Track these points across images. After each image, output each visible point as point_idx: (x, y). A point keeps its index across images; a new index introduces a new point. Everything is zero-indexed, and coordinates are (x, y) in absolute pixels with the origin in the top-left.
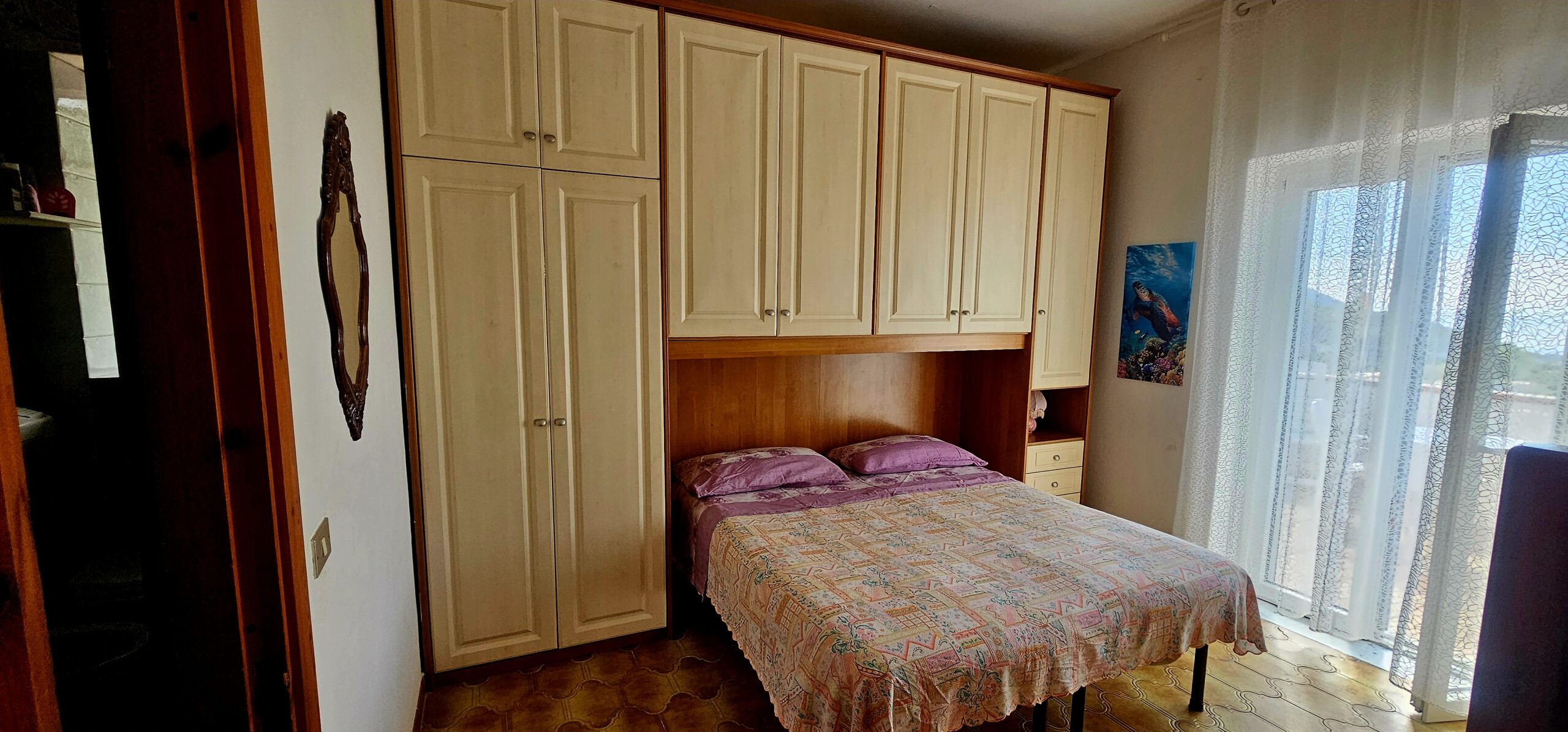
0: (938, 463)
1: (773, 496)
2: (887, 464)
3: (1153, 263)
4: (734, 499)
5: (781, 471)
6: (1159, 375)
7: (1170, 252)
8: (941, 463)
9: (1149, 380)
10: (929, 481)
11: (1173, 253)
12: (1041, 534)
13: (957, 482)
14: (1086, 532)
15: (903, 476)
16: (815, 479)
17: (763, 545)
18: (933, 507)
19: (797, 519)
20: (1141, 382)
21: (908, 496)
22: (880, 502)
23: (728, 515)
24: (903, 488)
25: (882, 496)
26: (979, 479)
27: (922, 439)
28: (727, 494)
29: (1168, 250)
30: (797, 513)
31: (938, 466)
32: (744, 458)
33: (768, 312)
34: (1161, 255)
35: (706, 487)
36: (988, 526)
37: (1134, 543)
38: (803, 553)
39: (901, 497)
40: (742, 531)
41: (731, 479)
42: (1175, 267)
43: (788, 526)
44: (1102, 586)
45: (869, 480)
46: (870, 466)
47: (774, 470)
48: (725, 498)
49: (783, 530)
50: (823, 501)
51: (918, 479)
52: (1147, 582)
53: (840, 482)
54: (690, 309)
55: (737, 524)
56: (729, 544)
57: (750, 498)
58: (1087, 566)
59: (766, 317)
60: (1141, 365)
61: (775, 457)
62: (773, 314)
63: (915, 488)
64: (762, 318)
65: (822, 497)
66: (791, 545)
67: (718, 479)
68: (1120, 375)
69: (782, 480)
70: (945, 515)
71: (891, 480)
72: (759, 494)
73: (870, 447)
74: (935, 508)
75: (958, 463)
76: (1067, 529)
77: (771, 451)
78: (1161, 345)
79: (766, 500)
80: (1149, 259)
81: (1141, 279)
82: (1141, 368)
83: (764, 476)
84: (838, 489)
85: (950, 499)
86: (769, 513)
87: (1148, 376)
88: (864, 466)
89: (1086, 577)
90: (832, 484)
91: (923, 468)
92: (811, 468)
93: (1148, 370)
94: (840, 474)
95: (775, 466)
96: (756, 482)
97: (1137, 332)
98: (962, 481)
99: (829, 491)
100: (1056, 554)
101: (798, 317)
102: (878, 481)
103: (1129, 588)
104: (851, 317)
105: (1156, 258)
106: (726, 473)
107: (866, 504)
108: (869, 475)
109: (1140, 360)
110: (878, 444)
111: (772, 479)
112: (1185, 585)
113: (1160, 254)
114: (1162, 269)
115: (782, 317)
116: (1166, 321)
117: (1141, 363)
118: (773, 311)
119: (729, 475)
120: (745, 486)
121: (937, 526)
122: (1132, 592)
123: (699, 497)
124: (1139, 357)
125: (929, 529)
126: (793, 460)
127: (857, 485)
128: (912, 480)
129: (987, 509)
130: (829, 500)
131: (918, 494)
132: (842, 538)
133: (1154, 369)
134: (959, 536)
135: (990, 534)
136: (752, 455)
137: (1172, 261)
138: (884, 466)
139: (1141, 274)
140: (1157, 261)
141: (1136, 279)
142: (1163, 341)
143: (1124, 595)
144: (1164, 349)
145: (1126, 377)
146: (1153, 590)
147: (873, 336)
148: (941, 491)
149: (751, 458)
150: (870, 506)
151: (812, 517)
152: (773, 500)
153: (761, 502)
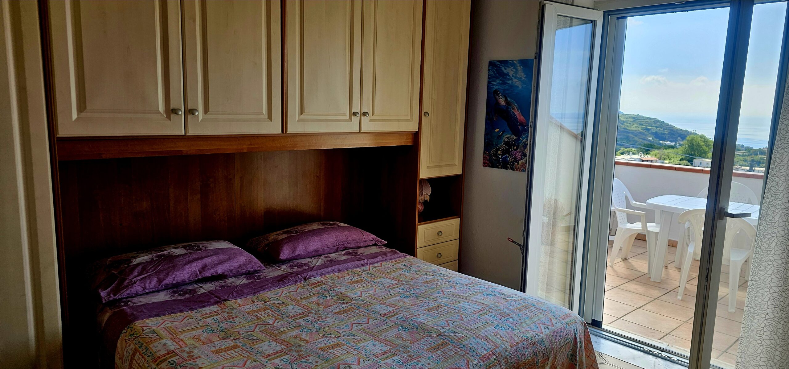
0: (345, 245)
1: (186, 292)
2: (300, 249)
3: (507, 74)
4: (143, 300)
5: (196, 266)
6: (514, 164)
7: (520, 66)
8: (348, 245)
9: (506, 168)
10: (338, 263)
11: (522, 67)
12: (432, 304)
13: (362, 262)
14: (467, 299)
15: (315, 261)
16: (231, 271)
17: (172, 348)
18: (342, 288)
19: (210, 315)
20: (500, 170)
21: (319, 279)
22: (293, 287)
23: (136, 318)
24: (315, 272)
25: (296, 282)
26: (380, 257)
27: (331, 225)
28: (137, 295)
29: (518, 65)
30: (211, 307)
31: (346, 248)
32: (156, 257)
33: (175, 111)
34: (513, 69)
35: (112, 290)
36: (389, 301)
37: (503, 305)
38: (215, 352)
39: (313, 280)
40: (150, 335)
41: (142, 279)
42: (523, 78)
43: (201, 323)
44: (484, 348)
45: (284, 267)
46: (285, 254)
47: (188, 266)
48: (135, 300)
49: (197, 328)
50: (239, 292)
51: (328, 261)
52: (517, 340)
53: (257, 271)
54: (82, 107)
55: (145, 328)
56: (135, 351)
57: (162, 297)
58: (470, 331)
59: (172, 116)
60: (500, 156)
61: (190, 253)
62: (180, 113)
63: (326, 270)
64: (169, 117)
65: (239, 288)
66: (204, 343)
67: (127, 281)
68: (485, 164)
69: (196, 276)
70: (352, 294)
71: (305, 265)
72: (172, 293)
73: (285, 236)
74: (343, 289)
75: (362, 244)
76: (452, 297)
77: (185, 247)
78: (515, 140)
79: (180, 298)
80: (505, 71)
81: (500, 87)
82: (500, 159)
83: (178, 273)
84: (254, 279)
85: (356, 278)
86: (181, 311)
87: (505, 165)
88: (279, 253)
89: (471, 342)
90: (249, 274)
91: (333, 251)
92: (227, 260)
93: (505, 160)
94: (256, 264)
95: (190, 262)
96: (169, 280)
97: (497, 130)
98: (366, 260)
99: (245, 281)
100: (445, 323)
101: (208, 116)
102: (292, 267)
103: (503, 347)
104: (262, 117)
105: (510, 71)
106: (135, 273)
107: (280, 291)
108: (284, 262)
109: (499, 152)
110: (292, 232)
111: (186, 276)
112: (543, 338)
113: (512, 67)
114: (515, 80)
115: (190, 117)
116: (517, 122)
117: (500, 155)
118: (181, 111)
119: (138, 276)
120: (157, 285)
121: (346, 306)
122: (506, 350)
123: (104, 302)
124: (497, 150)
125: (338, 310)
126: (209, 254)
127: (273, 272)
128: (322, 263)
129: (387, 284)
130: (245, 291)
131: (329, 276)
132: (257, 330)
133: (510, 159)
134: (365, 314)
135: (391, 309)
136: (165, 252)
137: (521, 74)
138: (297, 252)
139: (499, 83)
140: (511, 73)
141: (496, 88)
142: (515, 138)
143: (500, 354)
144: (516, 143)
145: (489, 166)
146: (521, 346)
147: (283, 135)
148: (348, 271)
149: (164, 255)
150: (284, 293)
151: (227, 310)
152: (187, 296)
153: (174, 300)
